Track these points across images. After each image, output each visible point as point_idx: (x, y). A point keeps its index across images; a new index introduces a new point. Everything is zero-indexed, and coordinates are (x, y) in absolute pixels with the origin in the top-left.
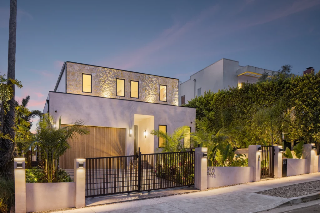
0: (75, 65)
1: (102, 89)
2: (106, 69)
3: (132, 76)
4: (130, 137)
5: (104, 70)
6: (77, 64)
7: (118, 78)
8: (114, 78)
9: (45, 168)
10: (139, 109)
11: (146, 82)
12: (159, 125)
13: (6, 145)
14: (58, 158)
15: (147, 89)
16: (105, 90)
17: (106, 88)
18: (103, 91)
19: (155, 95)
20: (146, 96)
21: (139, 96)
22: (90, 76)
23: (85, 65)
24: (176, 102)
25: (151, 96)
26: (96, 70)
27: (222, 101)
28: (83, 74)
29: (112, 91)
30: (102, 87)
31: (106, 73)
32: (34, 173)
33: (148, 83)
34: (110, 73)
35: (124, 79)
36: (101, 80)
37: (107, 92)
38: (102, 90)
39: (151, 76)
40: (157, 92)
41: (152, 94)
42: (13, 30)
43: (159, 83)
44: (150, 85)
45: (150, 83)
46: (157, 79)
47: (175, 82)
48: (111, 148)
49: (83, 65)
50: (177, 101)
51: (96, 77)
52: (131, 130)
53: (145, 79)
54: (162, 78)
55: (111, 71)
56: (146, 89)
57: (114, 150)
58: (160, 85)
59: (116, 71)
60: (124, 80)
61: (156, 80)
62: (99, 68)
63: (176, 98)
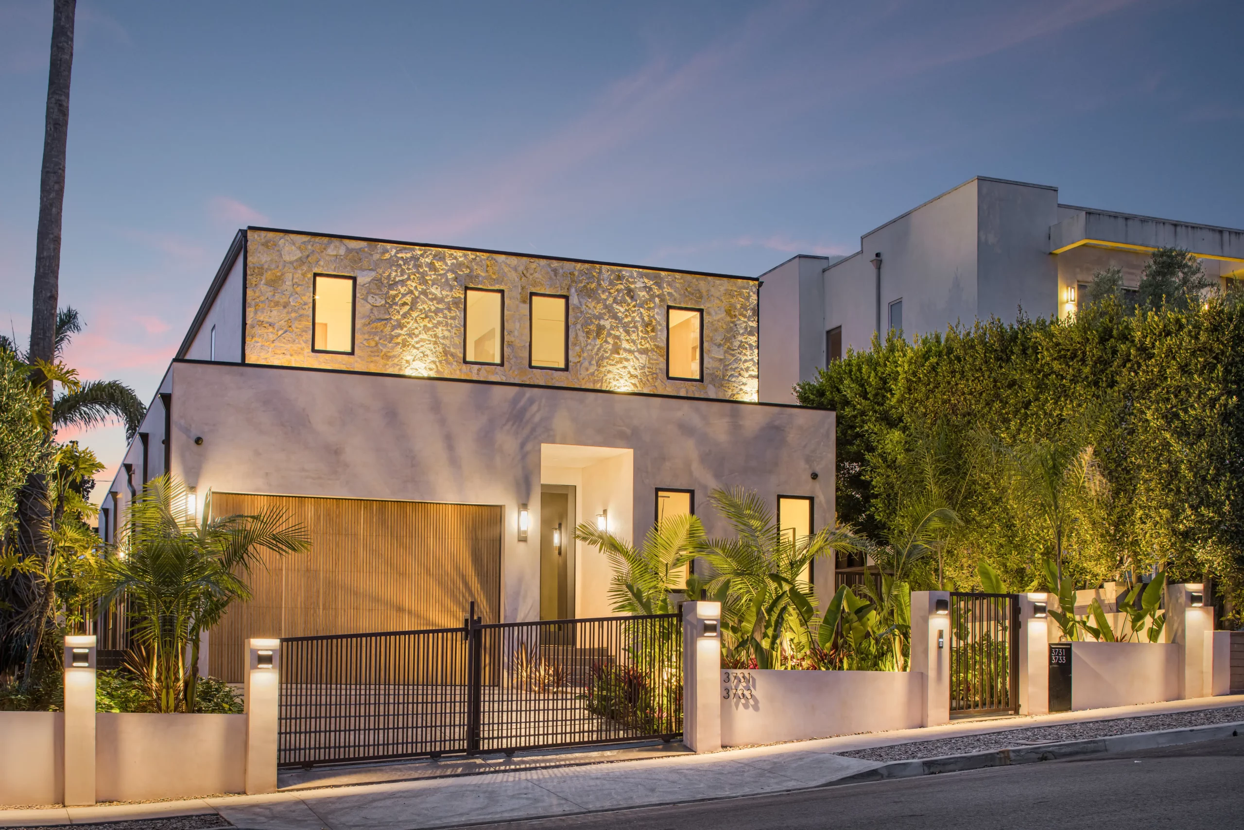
0: (283, 241)
1: (399, 335)
2: (418, 251)
3: (536, 275)
4: (522, 544)
5: (409, 255)
6: (292, 236)
7: (472, 286)
8: (452, 288)
9: (149, 675)
10: (562, 422)
11: (604, 296)
12: (658, 490)
13: (16, 590)
14: (197, 635)
15: (608, 327)
16: (413, 341)
17: (416, 332)
18: (405, 344)
19: (644, 352)
20: (602, 358)
21: (570, 359)
22: (350, 282)
23: (326, 240)
24: (744, 380)
25: (627, 360)
26: (376, 257)
27: (931, 386)
28: (316, 275)
29: (447, 342)
30: (400, 326)
31: (418, 266)
32: (108, 693)
33: (610, 301)
34: (438, 264)
35: (501, 288)
36: (394, 297)
37: (422, 349)
38: (399, 340)
39: (626, 272)
40: (654, 339)
41: (630, 351)
42: (52, 195)
43: (662, 300)
44: (620, 309)
45: (620, 303)
46: (656, 284)
47: (741, 294)
48: (436, 591)
49: (317, 239)
50: (751, 376)
51: (373, 286)
52: (524, 513)
53: (599, 285)
54: (677, 275)
55: (442, 259)
56: (600, 329)
57: (449, 602)
58: (669, 307)
59: (465, 256)
60: (502, 292)
61: (650, 289)
62: (389, 246)
63: (747, 364)
